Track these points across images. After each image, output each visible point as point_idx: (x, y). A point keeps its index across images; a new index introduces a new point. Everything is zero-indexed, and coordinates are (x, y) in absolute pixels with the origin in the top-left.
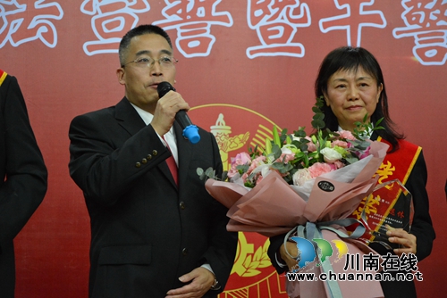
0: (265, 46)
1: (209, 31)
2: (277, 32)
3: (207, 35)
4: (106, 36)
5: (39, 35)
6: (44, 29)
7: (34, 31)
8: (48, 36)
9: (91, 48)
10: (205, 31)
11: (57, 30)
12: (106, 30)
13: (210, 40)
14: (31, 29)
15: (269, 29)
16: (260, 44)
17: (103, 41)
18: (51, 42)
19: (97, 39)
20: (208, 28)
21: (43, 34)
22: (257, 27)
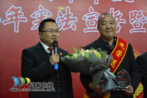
0: (135, 29)
1: (119, 25)
2: (138, 25)
3: (119, 26)
4: (90, 27)
5: (71, 27)
6: (72, 25)
7: (69, 26)
8: (73, 27)
9: (86, 30)
10: (118, 25)
11: (76, 25)
12: (90, 25)
13: (119, 27)
14: (69, 25)
15: (136, 24)
16: (134, 29)
17: (89, 28)
18: (74, 29)
19: (87, 28)
20: (119, 24)
21: (72, 26)
22: (132, 24)
